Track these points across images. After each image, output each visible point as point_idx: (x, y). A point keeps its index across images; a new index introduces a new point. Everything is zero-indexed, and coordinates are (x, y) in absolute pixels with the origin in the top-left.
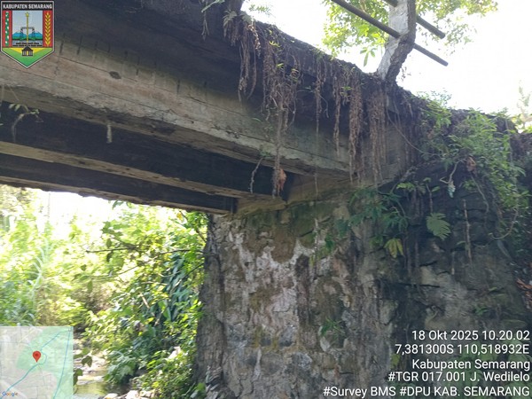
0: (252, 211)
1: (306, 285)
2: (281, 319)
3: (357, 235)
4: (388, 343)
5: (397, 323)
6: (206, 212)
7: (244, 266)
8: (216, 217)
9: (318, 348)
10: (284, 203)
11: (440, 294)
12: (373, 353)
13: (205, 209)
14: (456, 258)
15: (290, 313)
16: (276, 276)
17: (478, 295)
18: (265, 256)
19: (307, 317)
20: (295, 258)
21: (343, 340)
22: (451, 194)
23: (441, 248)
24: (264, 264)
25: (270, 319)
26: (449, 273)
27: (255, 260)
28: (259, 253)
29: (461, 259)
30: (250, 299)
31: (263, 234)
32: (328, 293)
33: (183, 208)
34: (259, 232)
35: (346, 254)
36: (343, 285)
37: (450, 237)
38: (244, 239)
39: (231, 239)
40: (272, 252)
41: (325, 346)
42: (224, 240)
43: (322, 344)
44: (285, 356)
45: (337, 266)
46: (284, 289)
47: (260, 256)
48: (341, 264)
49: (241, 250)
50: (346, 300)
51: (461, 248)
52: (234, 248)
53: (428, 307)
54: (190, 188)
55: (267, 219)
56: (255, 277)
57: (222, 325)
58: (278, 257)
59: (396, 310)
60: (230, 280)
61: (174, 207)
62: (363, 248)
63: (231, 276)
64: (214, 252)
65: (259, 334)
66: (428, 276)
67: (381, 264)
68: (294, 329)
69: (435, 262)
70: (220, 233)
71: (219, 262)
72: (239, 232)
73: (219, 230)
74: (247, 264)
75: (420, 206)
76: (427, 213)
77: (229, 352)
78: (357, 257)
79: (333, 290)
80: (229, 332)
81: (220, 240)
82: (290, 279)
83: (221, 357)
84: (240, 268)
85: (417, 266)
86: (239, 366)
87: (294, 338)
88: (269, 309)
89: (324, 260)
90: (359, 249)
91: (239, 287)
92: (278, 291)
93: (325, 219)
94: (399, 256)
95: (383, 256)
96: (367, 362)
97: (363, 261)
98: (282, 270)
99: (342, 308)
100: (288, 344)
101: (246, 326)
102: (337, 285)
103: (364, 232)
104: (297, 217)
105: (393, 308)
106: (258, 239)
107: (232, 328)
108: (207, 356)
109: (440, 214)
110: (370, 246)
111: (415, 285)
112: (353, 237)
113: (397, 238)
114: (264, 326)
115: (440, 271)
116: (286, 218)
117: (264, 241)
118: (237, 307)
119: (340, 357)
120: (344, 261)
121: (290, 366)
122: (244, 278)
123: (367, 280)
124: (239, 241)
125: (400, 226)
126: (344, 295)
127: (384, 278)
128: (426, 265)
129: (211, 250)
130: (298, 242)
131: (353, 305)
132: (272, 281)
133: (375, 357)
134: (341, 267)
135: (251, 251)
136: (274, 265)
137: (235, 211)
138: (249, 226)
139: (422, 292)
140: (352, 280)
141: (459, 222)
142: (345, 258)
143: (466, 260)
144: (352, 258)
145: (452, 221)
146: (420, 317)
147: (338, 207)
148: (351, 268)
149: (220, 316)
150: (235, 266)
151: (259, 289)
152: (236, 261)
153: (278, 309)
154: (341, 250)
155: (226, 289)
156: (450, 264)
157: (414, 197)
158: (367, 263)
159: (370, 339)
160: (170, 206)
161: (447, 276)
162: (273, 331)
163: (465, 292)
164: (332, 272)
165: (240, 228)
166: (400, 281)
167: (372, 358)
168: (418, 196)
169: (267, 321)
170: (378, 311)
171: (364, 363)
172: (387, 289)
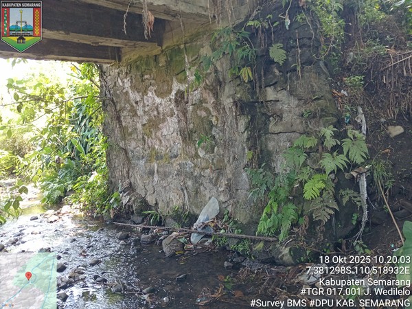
0: (134, 58)
1: (185, 112)
2: (168, 140)
3: (219, 69)
4: (244, 145)
5: (251, 131)
6: (96, 62)
7: (134, 104)
8: (105, 66)
9: (197, 156)
10: (160, 48)
11: (279, 106)
12: (234, 153)
13: (94, 59)
14: (290, 78)
15: (175, 134)
16: (161, 109)
17: (305, 103)
18: (150, 94)
19: (187, 136)
20: (174, 93)
21: (214, 148)
22: (287, 27)
23: (280, 71)
24: (150, 101)
25: (160, 141)
26: (286, 89)
27: (143, 99)
28: (145, 93)
29: (294, 78)
30: (143, 129)
31: (146, 77)
32: (201, 117)
33: (74, 61)
34: (143, 76)
35: (212, 85)
36: (211, 109)
37: (286, 62)
38: (131, 82)
39: (121, 84)
40: (155, 91)
41: (201, 153)
42: (115, 85)
43: (199, 153)
44: (174, 165)
45: (205, 95)
46: (168, 118)
47: (146, 95)
48: (209, 94)
49: (130, 91)
50: (214, 119)
51: (294, 70)
52: (124, 91)
53: (271, 116)
54: (75, 40)
55: (147, 64)
56: (145, 112)
57: (126, 151)
58: (160, 94)
59: (249, 122)
60: (125, 117)
61: (66, 60)
62: (224, 79)
63: (125, 113)
64: (108, 96)
65: (154, 153)
66: (271, 94)
67: (238, 89)
68: (178, 146)
69: (276, 83)
70: (111, 80)
71: (114, 103)
72: (126, 78)
73: (109, 77)
74: (137, 103)
75: (264, 39)
76: (270, 45)
77: (133, 168)
78: (220, 86)
79: (204, 114)
80: (130, 154)
81: (111, 86)
82: (172, 110)
83: (128, 172)
84: (132, 106)
85: (263, 87)
86: (142, 177)
87: (179, 152)
88: (159, 134)
89: (196, 92)
90: (221, 80)
91: (133, 121)
92: (164, 120)
93: (194, 58)
94: (250, 81)
95: (239, 83)
96: (231, 160)
97: (224, 89)
98: (165, 104)
99: (211, 126)
100: (176, 157)
101: (143, 149)
102: (207, 110)
103: (224, 65)
104: (171, 60)
105: (247, 120)
106: (142, 81)
107: (132, 152)
108: (117, 173)
109: (279, 44)
110: (229, 77)
111: (262, 102)
112: (216, 71)
113: (247, 66)
114: (157, 147)
115: (279, 89)
116: (162, 61)
117: (147, 82)
118: (134, 136)
119: (213, 159)
120: (211, 90)
121: (178, 171)
122: (136, 114)
123: (227, 102)
124: (127, 85)
125: (250, 57)
126: (213, 116)
127: (240, 100)
128: (270, 86)
129: (106, 95)
130: (174, 79)
131: (219, 122)
132: (158, 113)
133: (236, 156)
134: (209, 96)
135: (138, 92)
136: (158, 100)
137: (120, 60)
138: (134, 71)
139: (267, 106)
140: (218, 105)
141: (293, 50)
142: (211, 88)
143: (298, 78)
144: (216, 87)
145: (288, 49)
146: (266, 124)
147: (203, 48)
148: (216, 95)
149: (122, 144)
150: (127, 105)
151: (149, 121)
152: (128, 101)
153: (165, 133)
154: (208, 82)
155: (124, 124)
156: (286, 83)
157: (260, 32)
158: (228, 90)
159: (232, 144)
160: (62, 60)
161: (284, 92)
162: (164, 149)
163: (297, 102)
164: (202, 101)
165: (127, 73)
166: (251, 100)
167: (234, 157)
168: (262, 31)
169: (158, 143)
170: (237, 124)
171: (229, 161)
172: (243, 107)
